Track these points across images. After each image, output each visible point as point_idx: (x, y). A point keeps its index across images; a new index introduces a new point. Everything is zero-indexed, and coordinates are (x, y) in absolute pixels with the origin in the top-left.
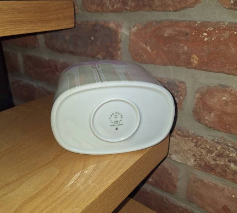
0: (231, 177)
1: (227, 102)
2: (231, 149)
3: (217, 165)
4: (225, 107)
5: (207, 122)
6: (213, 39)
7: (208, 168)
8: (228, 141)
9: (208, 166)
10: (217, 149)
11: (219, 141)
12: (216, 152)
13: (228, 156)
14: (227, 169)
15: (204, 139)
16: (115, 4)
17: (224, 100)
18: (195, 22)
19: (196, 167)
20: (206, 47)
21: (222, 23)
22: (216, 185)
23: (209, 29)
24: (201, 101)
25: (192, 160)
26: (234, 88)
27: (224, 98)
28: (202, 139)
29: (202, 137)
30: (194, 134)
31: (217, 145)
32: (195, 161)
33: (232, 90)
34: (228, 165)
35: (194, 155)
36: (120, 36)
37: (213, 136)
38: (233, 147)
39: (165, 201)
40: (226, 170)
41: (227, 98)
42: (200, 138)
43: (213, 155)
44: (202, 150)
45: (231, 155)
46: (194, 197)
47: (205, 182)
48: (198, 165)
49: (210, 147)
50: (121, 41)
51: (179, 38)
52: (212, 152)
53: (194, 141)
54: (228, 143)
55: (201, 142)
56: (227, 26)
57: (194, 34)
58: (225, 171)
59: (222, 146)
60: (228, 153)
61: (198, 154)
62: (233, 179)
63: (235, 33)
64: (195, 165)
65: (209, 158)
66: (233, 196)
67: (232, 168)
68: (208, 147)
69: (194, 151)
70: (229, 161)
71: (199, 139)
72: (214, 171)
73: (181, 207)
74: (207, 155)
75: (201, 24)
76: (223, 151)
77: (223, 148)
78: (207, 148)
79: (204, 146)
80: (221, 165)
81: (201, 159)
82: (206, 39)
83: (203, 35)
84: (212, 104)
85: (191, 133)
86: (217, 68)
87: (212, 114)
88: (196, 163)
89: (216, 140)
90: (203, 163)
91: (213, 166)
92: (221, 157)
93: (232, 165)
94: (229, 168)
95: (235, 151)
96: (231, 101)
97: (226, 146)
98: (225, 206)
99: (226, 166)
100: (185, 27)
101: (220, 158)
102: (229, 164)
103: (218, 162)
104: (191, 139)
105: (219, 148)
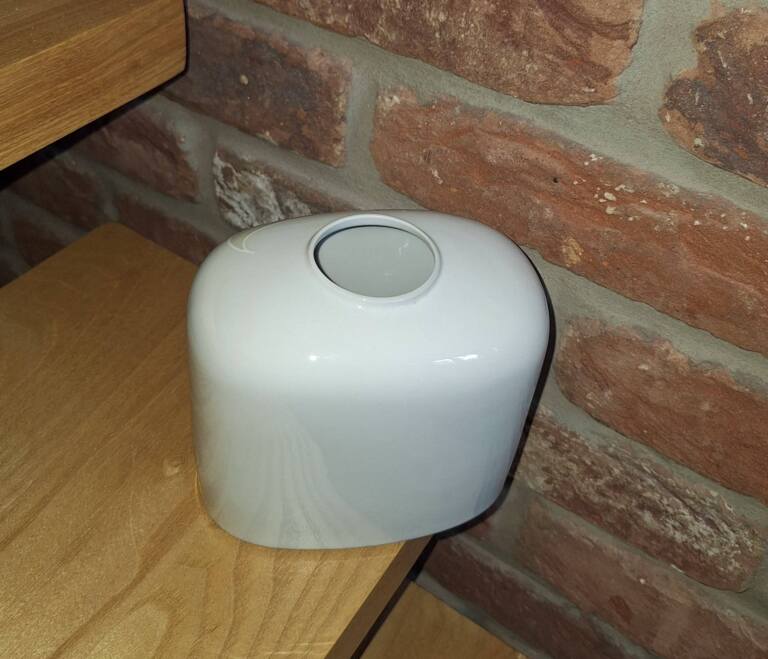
0: (641, 541)
1: (650, 377)
2: (650, 481)
3: (608, 509)
4: (646, 388)
5: (589, 405)
6: (631, 219)
7: (582, 507)
8: (642, 459)
9: (583, 502)
10: (610, 474)
11: (619, 454)
12: (608, 478)
13: (640, 496)
14: (632, 522)
15: (579, 441)
16: (330, 11)
17: (644, 371)
18: (585, 154)
19: (549, 497)
20: (608, 232)
21: (662, 185)
22: (598, 549)
23: (623, 186)
24: (582, 352)
25: (541, 480)
26: (675, 346)
27: (644, 367)
28: (574, 439)
29: (573, 434)
30: (552, 421)
31: (611, 463)
32: (548, 482)
33: (668, 351)
34: (635, 514)
35: (546, 470)
36: (340, 105)
37: (604, 437)
38: (653, 476)
39: (453, 548)
40: (630, 525)
41: (653, 368)
42: (567, 435)
43: (600, 482)
44: (570, 464)
45: (648, 494)
46: (538, 561)
47: (572, 533)
48: (555, 495)
49: (593, 463)
50: (343, 118)
51: (531, 179)
52: (596, 476)
53: (551, 437)
54: (643, 464)
55: (571, 446)
56: (677, 198)
57: (576, 183)
58: (627, 526)
59: (625, 467)
60: (640, 487)
61: (558, 470)
62: (645, 548)
63: (697, 223)
64: (546, 492)
65: (588, 488)
66: (642, 581)
67: (645, 523)
68: (588, 462)
69: (548, 460)
70: (642, 507)
71: (565, 437)
72: (597, 517)
73: (499, 572)
74: (583, 480)
75: (600, 164)
76: (628, 482)
77: (628, 474)
78: (584, 462)
79: (576, 457)
80: (619, 511)
81: (564, 482)
82: (610, 210)
83: (602, 196)
84: (610, 370)
85: (544, 416)
86: (633, 290)
87: (608, 394)
88: (549, 487)
89: (611, 450)
90: (570, 493)
91: (597, 507)
92: (620, 492)
93: (647, 517)
94: (639, 521)
95: (658, 488)
96: (663, 379)
97: (636, 471)
98: (618, 598)
99: (631, 516)
100: (554, 155)
101: (618, 495)
102: (640, 513)
103: (611, 502)
104: (542, 430)
105: (616, 471)
